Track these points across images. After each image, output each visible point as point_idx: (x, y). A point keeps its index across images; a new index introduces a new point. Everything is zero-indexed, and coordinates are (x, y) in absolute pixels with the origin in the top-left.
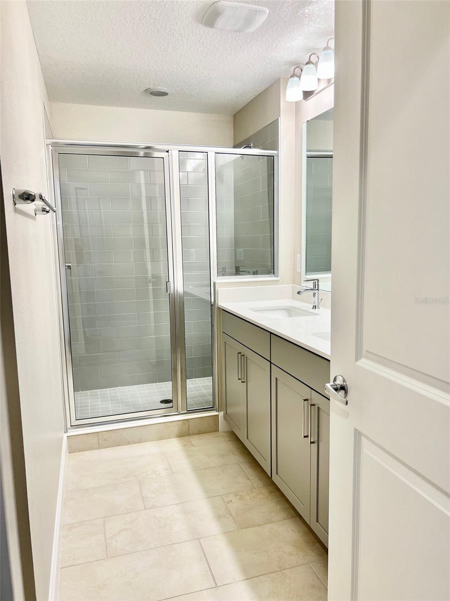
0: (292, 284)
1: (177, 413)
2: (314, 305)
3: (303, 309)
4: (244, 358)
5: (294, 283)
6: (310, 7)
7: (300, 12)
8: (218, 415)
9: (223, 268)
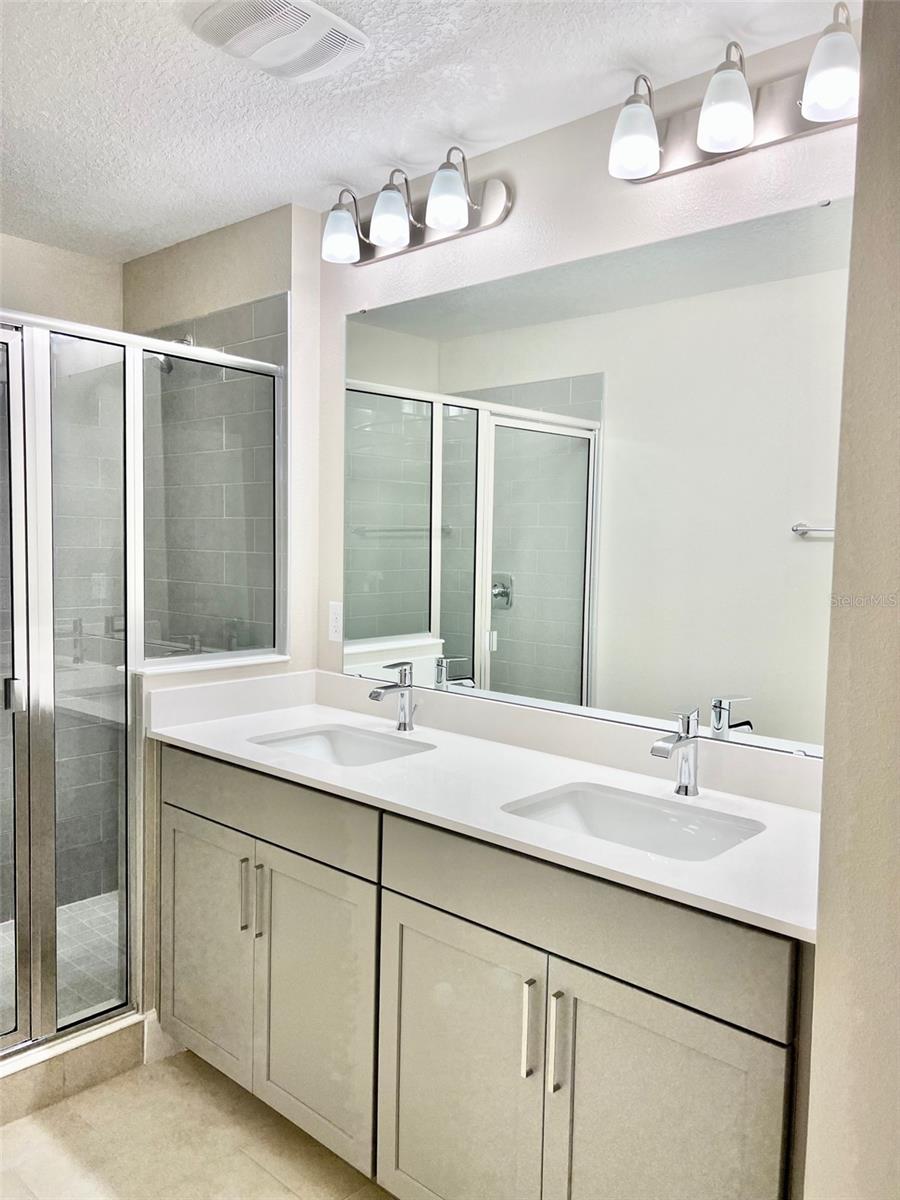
0: (314, 668)
1: (30, 1043)
2: (402, 721)
3: (376, 730)
4: (262, 873)
5: (318, 666)
6: (459, 67)
7: (432, 71)
8: (140, 1024)
9: (75, 622)
